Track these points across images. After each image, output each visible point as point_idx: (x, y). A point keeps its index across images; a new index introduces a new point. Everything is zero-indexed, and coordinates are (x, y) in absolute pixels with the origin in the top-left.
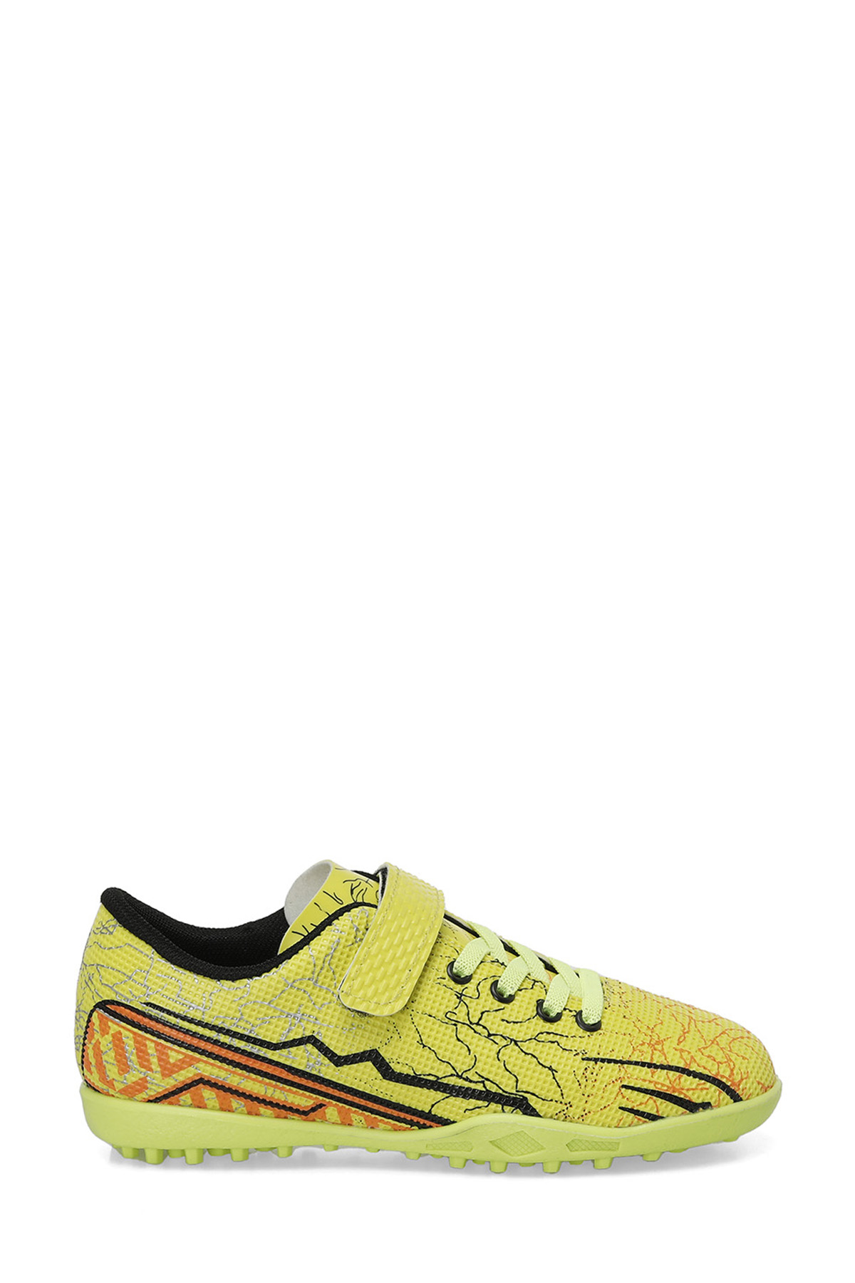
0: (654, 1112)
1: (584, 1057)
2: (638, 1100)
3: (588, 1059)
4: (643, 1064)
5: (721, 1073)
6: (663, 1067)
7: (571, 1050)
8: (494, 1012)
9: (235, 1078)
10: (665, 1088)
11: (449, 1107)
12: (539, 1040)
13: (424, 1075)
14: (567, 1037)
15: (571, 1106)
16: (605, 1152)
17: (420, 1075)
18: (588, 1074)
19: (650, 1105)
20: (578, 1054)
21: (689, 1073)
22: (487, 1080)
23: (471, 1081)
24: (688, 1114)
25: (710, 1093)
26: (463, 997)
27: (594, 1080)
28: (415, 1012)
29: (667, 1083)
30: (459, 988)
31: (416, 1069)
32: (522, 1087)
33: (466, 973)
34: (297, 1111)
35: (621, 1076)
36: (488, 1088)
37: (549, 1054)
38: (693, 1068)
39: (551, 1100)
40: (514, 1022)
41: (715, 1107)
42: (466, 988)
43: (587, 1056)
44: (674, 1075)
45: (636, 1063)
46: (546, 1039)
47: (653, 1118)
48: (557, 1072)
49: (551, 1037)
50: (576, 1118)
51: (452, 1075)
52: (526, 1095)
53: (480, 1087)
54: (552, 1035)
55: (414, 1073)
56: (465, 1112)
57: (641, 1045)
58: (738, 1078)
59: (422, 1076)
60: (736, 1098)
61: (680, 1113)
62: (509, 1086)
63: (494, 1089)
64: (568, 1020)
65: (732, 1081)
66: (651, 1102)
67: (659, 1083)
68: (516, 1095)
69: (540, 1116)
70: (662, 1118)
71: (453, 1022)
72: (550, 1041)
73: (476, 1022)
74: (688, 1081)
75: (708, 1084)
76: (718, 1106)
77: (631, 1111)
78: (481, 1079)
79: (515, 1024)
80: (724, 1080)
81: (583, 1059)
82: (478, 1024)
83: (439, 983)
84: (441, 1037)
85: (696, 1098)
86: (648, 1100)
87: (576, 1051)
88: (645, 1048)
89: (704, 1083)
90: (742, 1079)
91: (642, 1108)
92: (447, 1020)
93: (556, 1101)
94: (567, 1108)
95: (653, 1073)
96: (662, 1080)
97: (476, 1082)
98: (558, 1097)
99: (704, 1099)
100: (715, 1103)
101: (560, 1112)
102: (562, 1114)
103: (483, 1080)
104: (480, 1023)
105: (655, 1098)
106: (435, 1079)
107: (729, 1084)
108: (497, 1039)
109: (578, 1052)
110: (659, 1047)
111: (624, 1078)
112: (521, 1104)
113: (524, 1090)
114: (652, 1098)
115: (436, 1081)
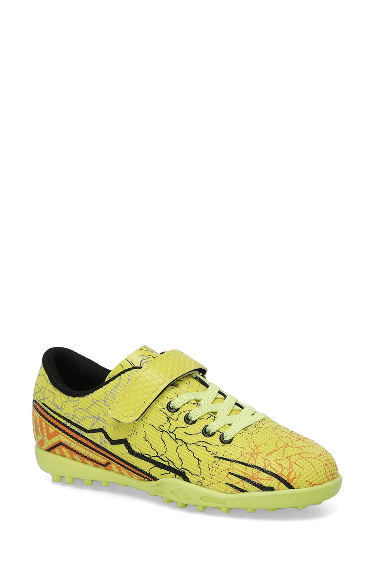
0: (242, 488)
1: (216, 456)
2: (235, 481)
3: (218, 457)
4: (242, 463)
5: (283, 473)
6: (252, 466)
7: (211, 452)
8: (182, 428)
9: (73, 444)
10: (250, 477)
11: (156, 472)
12: (198, 445)
13: (145, 454)
14: (211, 445)
15: (204, 479)
16: (220, 504)
17: (143, 454)
18: (214, 465)
19: (241, 484)
20: (213, 454)
21: (264, 471)
22: (170, 461)
23: (164, 460)
24: (260, 491)
25: (274, 482)
26: (170, 419)
27: (216, 468)
28: (146, 423)
29: (251, 474)
30: (170, 414)
31: (142, 451)
32: (184, 466)
33: (176, 407)
34: (100, 464)
35: (230, 468)
36: (170, 465)
37: (200, 452)
38: (268, 469)
39: (196, 475)
40: (189, 434)
41: (277, 490)
42: (174, 415)
43: (217, 455)
44: (256, 471)
45: (239, 462)
46: (201, 445)
47: (243, 491)
48: (201, 461)
49: (204, 444)
50: (206, 485)
51: (156, 456)
52: (185, 471)
53: (167, 464)
54: (205, 443)
55: (141, 453)
56: (161, 475)
57: (247, 454)
58: (292, 477)
59: (144, 455)
60: (290, 487)
61: (256, 490)
62: (178, 465)
63: (172, 466)
64: (217, 437)
65: (288, 478)
66: (241, 482)
67: (247, 474)
68: (181, 470)
69: (190, 482)
70: (247, 491)
71: (162, 431)
72: (202, 446)
73: (172, 432)
74: (263, 475)
75: (273, 478)
76: (278, 489)
77: (232, 486)
78: (167, 460)
79: (190, 435)
80: (283, 477)
81: (215, 457)
82: (172, 433)
83: (161, 411)
84: (155, 436)
85: (266, 484)
86: (240, 481)
87: (212, 452)
88: (248, 456)
89: (271, 477)
90: (295, 478)
91: (237, 485)
92: (159, 429)
93: (198, 476)
94: (202, 480)
95: (246, 469)
96: (249, 472)
97: (165, 461)
98: (199, 474)
99: (269, 485)
100: (276, 487)
101: (199, 481)
102: (200, 482)
103: (168, 460)
104: (174, 432)
105: (243, 481)
106: (149, 457)
107: (286, 479)
108: (179, 441)
109: (214, 453)
110: (255, 456)
111: (231, 469)
112: (182, 474)
113: (185, 468)
114: (242, 481)
115: (150, 458)
